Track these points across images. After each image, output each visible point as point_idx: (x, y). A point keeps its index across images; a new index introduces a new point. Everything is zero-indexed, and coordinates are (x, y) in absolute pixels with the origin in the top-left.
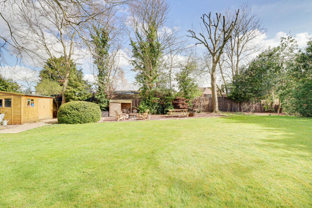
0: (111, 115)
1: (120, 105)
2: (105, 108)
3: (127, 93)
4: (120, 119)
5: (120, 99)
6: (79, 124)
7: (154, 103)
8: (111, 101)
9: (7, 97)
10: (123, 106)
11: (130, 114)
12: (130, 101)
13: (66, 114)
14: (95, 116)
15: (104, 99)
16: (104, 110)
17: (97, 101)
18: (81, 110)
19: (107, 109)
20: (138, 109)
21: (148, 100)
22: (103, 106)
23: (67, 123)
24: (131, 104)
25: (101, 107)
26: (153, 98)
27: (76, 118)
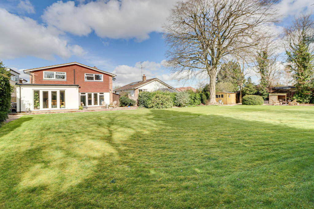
0: (270, 103)
1: (277, 97)
2: (266, 98)
3: (284, 88)
4: (276, 104)
5: (278, 93)
6: (252, 105)
7: (307, 96)
8: (270, 94)
9: (222, 94)
10: (279, 97)
11: (283, 102)
12: (285, 94)
13: (246, 101)
14: (260, 102)
15: (265, 93)
16: (265, 100)
17: (261, 95)
18: (253, 99)
19: (267, 99)
20: (292, 99)
21: (301, 93)
22: (265, 97)
23: (247, 104)
24: (286, 96)
25: (263, 98)
26: (305, 92)
27: (251, 103)
